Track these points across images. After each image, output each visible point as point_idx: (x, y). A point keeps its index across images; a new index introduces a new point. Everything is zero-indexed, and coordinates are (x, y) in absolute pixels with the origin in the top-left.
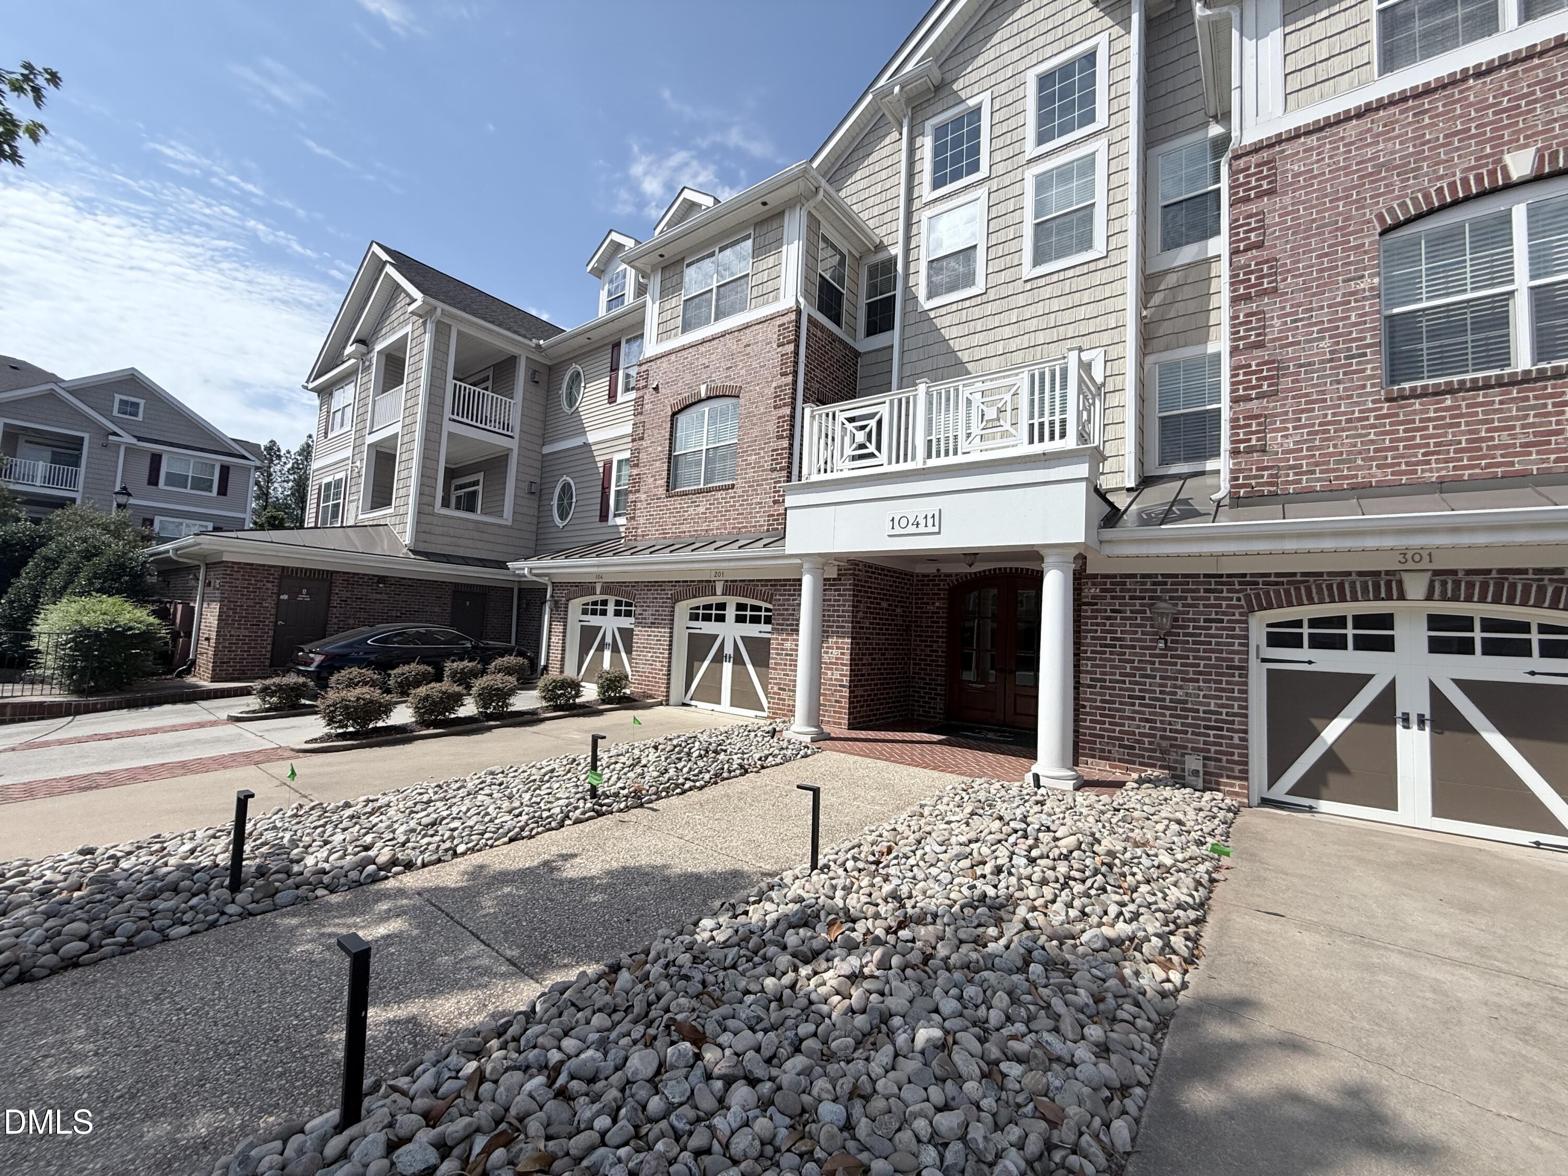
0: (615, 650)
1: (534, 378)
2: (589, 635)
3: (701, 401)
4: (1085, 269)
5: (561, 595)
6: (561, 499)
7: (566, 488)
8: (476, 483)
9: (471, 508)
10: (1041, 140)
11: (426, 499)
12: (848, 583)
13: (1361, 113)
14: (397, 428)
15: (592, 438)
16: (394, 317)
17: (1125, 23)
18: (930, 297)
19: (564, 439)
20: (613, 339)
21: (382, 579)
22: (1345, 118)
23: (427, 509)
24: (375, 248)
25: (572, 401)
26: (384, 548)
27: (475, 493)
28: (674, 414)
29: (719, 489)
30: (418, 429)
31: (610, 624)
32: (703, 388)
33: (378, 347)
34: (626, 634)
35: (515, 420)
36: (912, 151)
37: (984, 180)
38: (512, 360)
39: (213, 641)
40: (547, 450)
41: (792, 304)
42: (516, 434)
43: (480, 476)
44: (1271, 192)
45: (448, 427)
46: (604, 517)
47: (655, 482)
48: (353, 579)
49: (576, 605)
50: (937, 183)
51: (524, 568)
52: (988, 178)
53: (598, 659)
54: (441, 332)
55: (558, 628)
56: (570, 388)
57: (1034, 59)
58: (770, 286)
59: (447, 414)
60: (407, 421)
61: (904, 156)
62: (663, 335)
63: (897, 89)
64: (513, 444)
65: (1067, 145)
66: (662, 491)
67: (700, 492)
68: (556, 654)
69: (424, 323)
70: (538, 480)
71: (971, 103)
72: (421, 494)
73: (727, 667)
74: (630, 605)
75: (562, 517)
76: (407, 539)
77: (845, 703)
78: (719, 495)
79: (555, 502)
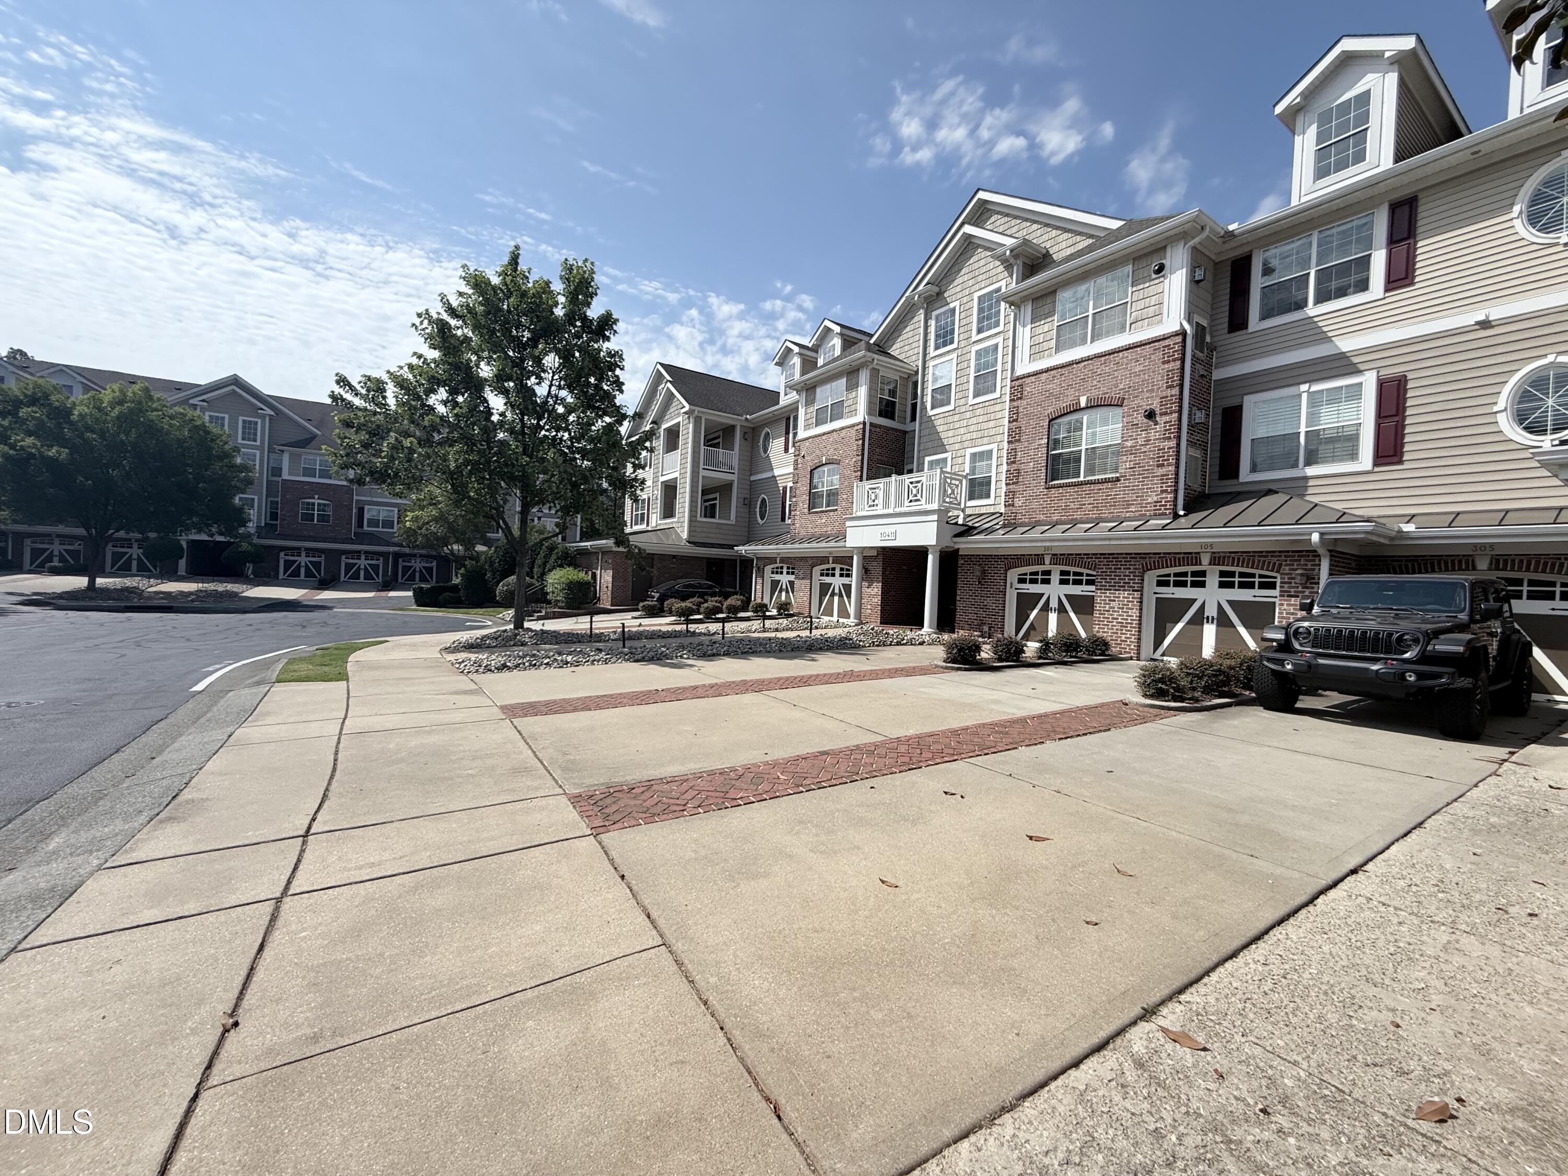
0: (787, 592)
1: (744, 437)
2: (775, 584)
3: (823, 465)
4: (992, 402)
5: (761, 564)
6: (761, 508)
7: (764, 500)
8: (715, 499)
9: (713, 516)
10: (980, 331)
11: (694, 513)
12: (881, 557)
13: (1047, 370)
14: (676, 475)
15: (777, 472)
16: (672, 410)
17: (1011, 276)
18: (932, 408)
19: (761, 472)
20: (787, 414)
21: (674, 557)
22: (1042, 372)
23: (694, 519)
24: (659, 366)
25: (765, 451)
26: (672, 540)
27: (715, 504)
28: (811, 471)
29: (831, 511)
30: (688, 475)
31: (784, 579)
32: (824, 458)
33: (664, 426)
34: (792, 583)
35: (735, 463)
36: (926, 327)
37: (955, 349)
38: (732, 428)
39: (610, 588)
40: (753, 478)
41: (862, 420)
42: (736, 471)
43: (717, 495)
44: (1021, 398)
45: (703, 473)
46: (783, 519)
47: (803, 506)
48: (663, 557)
49: (768, 569)
50: (937, 348)
51: (742, 549)
52: (957, 348)
53: (779, 596)
54: (697, 421)
55: (760, 581)
56: (764, 442)
57: (977, 288)
58: (853, 407)
59: (702, 466)
60: (682, 471)
61: (922, 330)
62: (807, 427)
63: (917, 297)
64: (734, 478)
65: (989, 337)
66: (806, 510)
67: (822, 512)
68: (759, 594)
69: (689, 418)
70: (748, 496)
71: (952, 305)
72: (691, 511)
73: (836, 598)
74: (793, 568)
75: (762, 519)
76: (685, 535)
77: (879, 612)
78: (831, 514)
79: (758, 510)
